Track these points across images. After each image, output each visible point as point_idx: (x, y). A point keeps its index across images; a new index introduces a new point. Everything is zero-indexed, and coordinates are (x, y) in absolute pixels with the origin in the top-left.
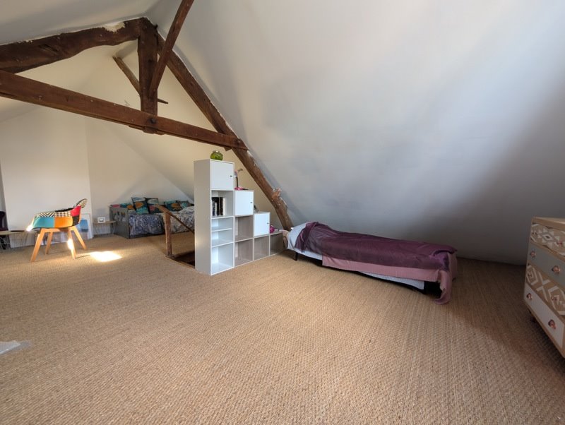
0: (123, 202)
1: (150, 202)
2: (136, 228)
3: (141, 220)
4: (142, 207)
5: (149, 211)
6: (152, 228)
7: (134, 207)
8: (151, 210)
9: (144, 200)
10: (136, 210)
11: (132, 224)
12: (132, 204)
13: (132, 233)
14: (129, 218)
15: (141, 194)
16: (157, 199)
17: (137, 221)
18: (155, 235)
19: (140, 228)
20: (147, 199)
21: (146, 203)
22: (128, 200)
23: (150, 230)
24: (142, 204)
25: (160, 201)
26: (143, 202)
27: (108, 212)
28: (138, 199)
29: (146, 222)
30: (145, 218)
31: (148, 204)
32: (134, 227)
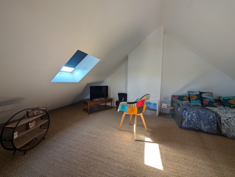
0: (181, 94)
1: (204, 95)
2: (188, 121)
3: (194, 115)
4: (196, 100)
5: (202, 103)
6: (205, 125)
7: (189, 99)
8: (204, 103)
9: (198, 93)
10: (190, 101)
11: (184, 117)
12: (187, 95)
13: (183, 125)
14: (183, 111)
15: (196, 88)
16: (212, 93)
17: (190, 115)
18: (207, 133)
19: (192, 123)
20: (201, 93)
21: (200, 96)
22: (184, 92)
23: (203, 127)
24: (196, 97)
25: (214, 95)
26: (197, 95)
27: (170, 99)
28: (193, 92)
29: (199, 118)
30: (198, 114)
31: (201, 97)
32: (186, 120)
